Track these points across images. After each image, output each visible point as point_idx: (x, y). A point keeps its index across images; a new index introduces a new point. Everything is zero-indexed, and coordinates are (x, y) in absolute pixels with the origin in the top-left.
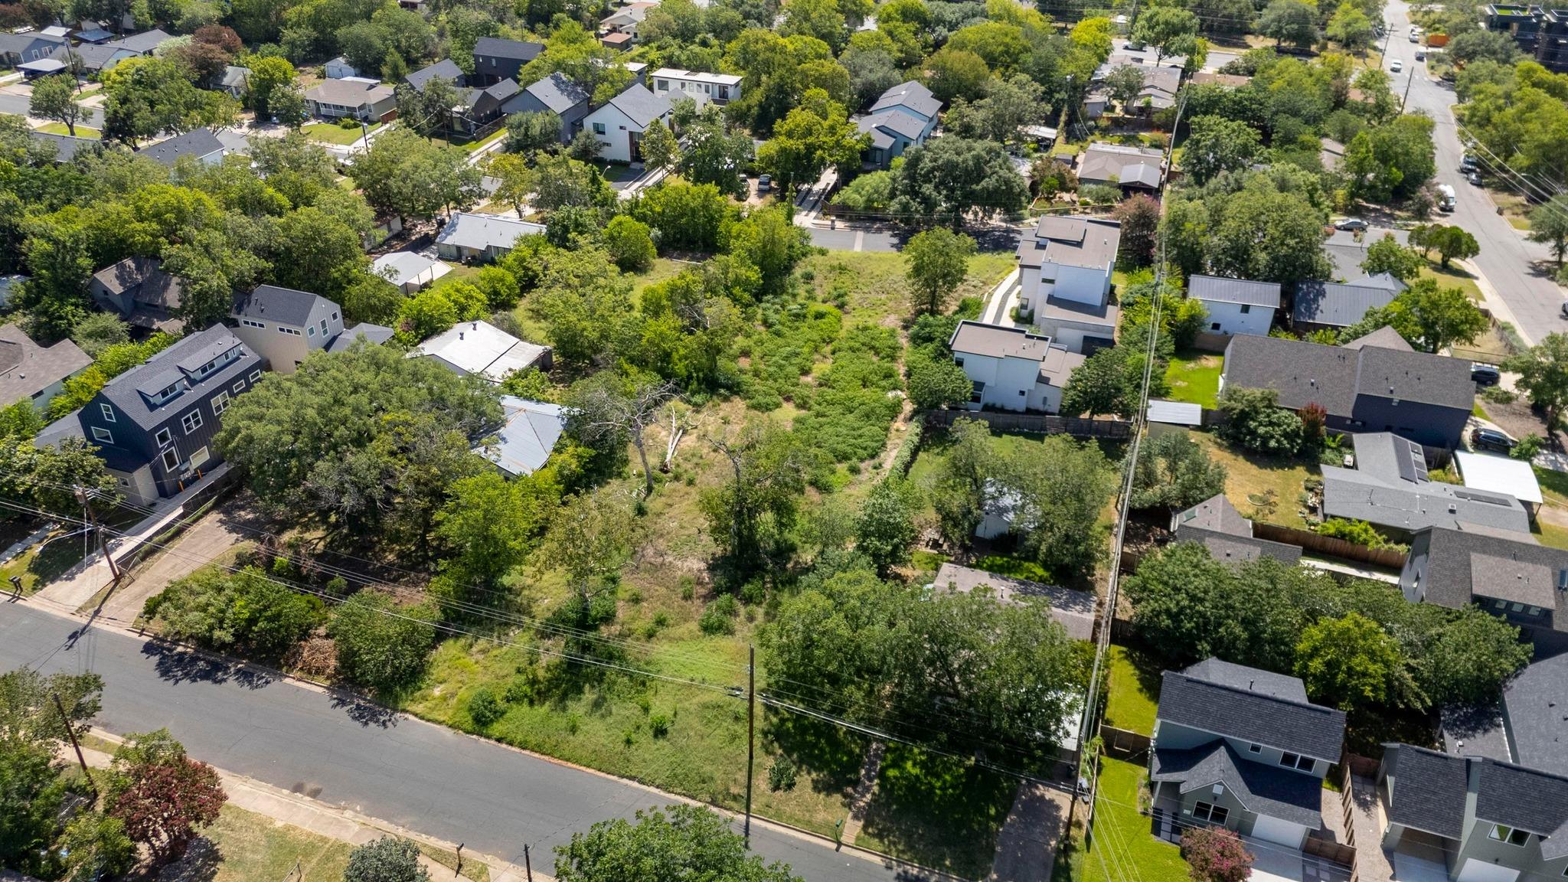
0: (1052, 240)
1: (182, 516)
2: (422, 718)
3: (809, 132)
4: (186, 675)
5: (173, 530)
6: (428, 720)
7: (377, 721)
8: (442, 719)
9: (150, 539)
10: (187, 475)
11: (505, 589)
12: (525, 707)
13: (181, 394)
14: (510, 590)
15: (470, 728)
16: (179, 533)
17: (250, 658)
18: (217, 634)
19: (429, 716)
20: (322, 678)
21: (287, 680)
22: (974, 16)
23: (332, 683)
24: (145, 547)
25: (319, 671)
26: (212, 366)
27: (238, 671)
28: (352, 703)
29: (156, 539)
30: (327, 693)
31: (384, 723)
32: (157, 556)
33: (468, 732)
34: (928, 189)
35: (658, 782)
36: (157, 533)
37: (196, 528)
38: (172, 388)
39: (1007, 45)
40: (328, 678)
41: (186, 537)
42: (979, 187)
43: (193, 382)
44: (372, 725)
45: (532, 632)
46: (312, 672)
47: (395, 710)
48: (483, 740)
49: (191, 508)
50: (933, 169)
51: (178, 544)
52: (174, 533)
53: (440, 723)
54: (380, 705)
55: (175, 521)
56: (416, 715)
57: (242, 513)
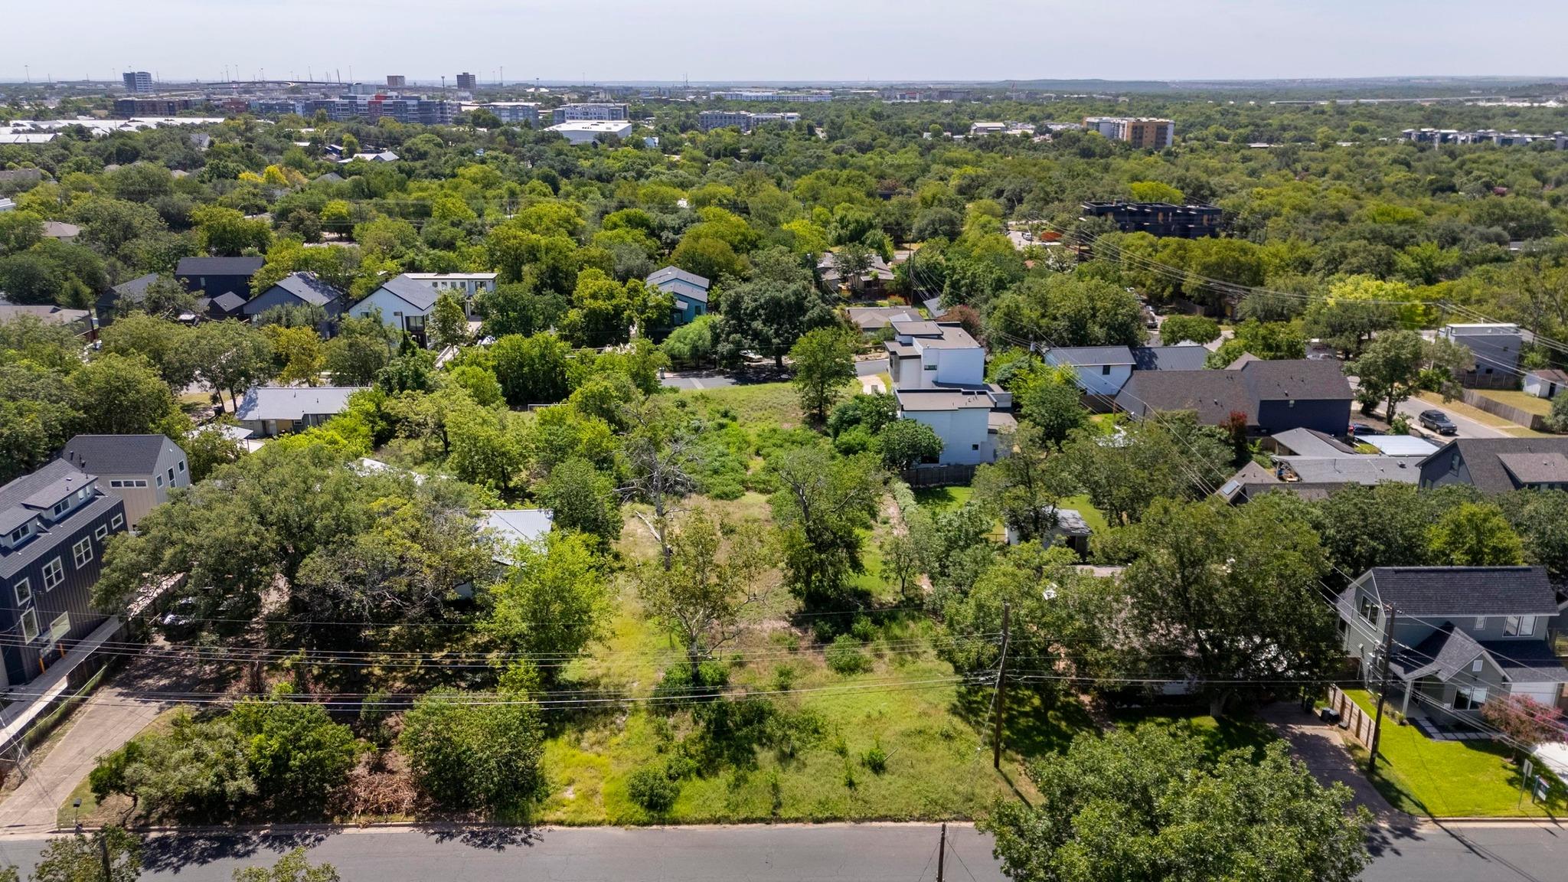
0: (916, 336)
1: (67, 692)
2: (571, 824)
3: (611, 296)
4: (187, 859)
5: (58, 711)
6: (582, 825)
7: (513, 842)
8: (600, 818)
9: (32, 723)
10: (48, 650)
11: (574, 685)
12: (699, 783)
13: (34, 537)
14: (581, 684)
15: (646, 819)
16: (66, 716)
17: (276, 820)
18: (231, 786)
19: (580, 820)
20: (399, 818)
21: (346, 831)
22: (693, 222)
23: (418, 819)
24: (30, 733)
25: (393, 808)
26: (65, 505)
27: (265, 838)
28: (463, 832)
29: (41, 723)
30: (418, 833)
31: (524, 840)
32: (46, 745)
33: (645, 824)
34: (757, 325)
35: (916, 814)
36: (40, 715)
37: (88, 708)
38: (24, 528)
39: (743, 234)
40: (408, 815)
41: (79, 718)
42: (807, 318)
43: (48, 524)
44: (508, 847)
45: (644, 715)
46: (379, 811)
47: (527, 826)
48: (667, 827)
49: (77, 680)
50: (756, 309)
51: (70, 728)
52: (61, 714)
53: (599, 824)
54: (504, 825)
55: (58, 699)
56: (561, 823)
57: (150, 681)
